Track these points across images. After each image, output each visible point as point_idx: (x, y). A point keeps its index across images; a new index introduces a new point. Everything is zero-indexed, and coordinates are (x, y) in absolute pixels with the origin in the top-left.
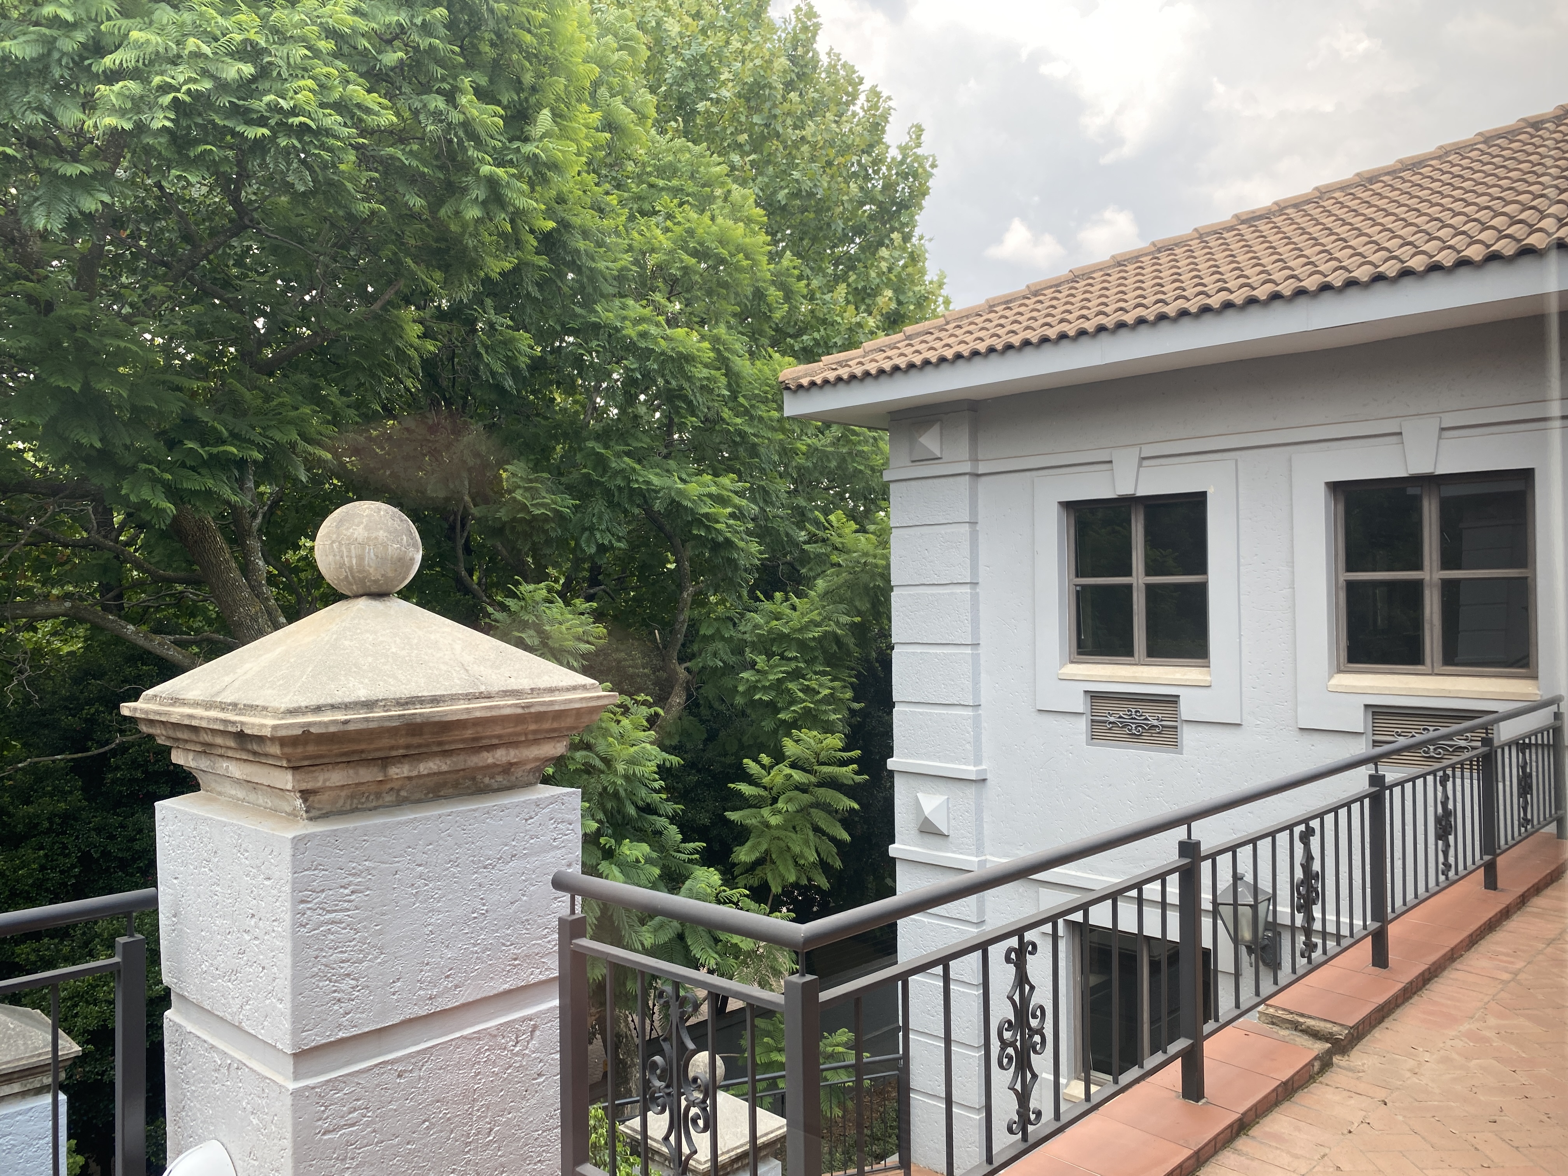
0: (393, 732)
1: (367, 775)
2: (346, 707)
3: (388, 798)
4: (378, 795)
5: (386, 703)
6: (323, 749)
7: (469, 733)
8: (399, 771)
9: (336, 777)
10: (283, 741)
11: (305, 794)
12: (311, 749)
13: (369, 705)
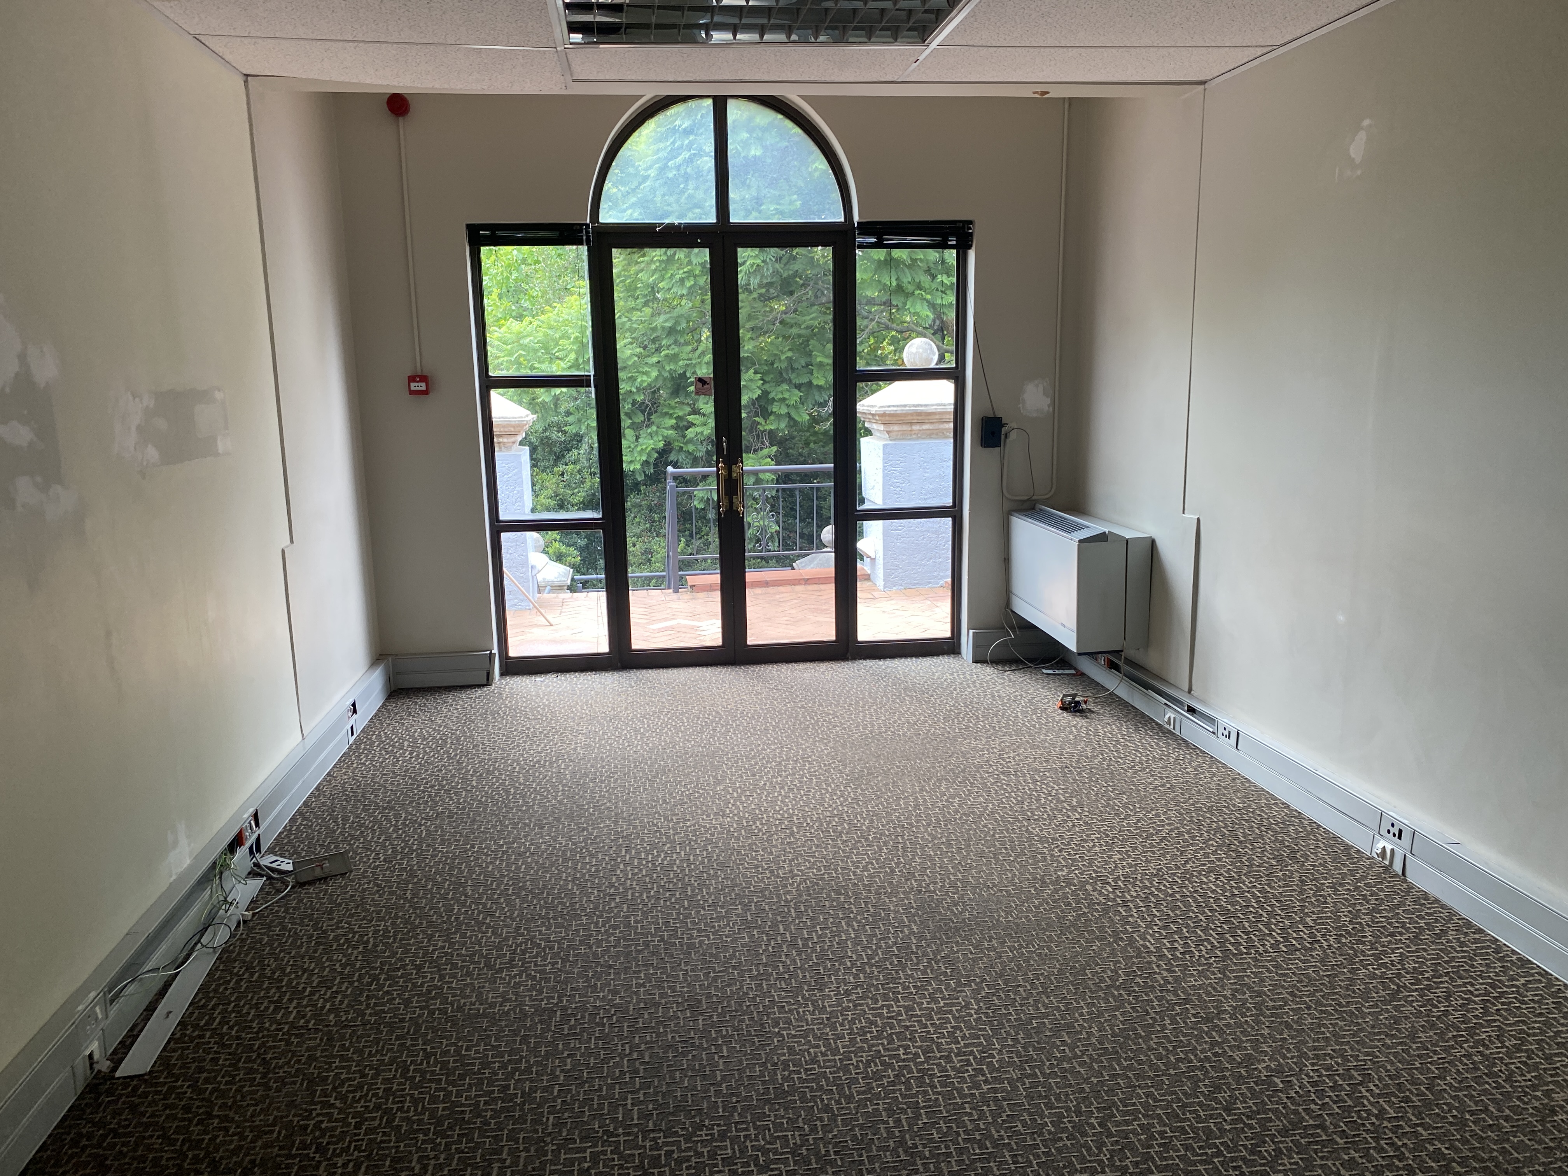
0: (912, 414)
1: (905, 427)
2: (898, 406)
3: (914, 436)
4: (911, 435)
5: (910, 406)
6: (891, 419)
7: (937, 417)
8: (916, 428)
9: (896, 428)
10: (879, 415)
11: (888, 432)
12: (887, 418)
13: (905, 406)
